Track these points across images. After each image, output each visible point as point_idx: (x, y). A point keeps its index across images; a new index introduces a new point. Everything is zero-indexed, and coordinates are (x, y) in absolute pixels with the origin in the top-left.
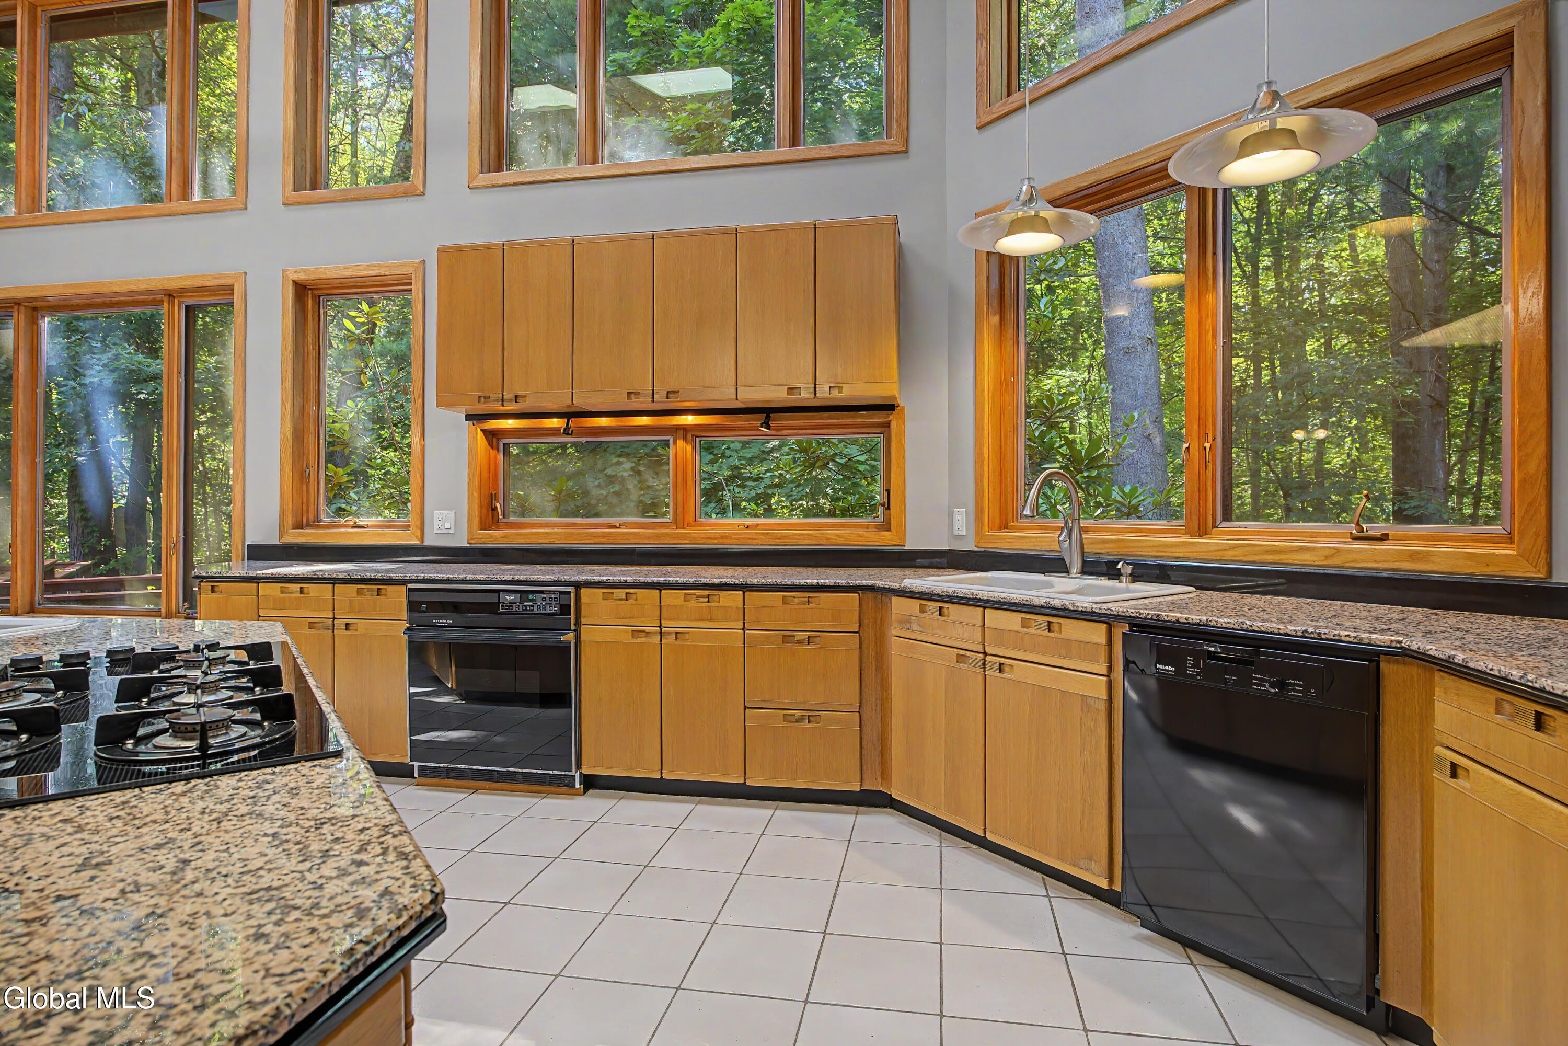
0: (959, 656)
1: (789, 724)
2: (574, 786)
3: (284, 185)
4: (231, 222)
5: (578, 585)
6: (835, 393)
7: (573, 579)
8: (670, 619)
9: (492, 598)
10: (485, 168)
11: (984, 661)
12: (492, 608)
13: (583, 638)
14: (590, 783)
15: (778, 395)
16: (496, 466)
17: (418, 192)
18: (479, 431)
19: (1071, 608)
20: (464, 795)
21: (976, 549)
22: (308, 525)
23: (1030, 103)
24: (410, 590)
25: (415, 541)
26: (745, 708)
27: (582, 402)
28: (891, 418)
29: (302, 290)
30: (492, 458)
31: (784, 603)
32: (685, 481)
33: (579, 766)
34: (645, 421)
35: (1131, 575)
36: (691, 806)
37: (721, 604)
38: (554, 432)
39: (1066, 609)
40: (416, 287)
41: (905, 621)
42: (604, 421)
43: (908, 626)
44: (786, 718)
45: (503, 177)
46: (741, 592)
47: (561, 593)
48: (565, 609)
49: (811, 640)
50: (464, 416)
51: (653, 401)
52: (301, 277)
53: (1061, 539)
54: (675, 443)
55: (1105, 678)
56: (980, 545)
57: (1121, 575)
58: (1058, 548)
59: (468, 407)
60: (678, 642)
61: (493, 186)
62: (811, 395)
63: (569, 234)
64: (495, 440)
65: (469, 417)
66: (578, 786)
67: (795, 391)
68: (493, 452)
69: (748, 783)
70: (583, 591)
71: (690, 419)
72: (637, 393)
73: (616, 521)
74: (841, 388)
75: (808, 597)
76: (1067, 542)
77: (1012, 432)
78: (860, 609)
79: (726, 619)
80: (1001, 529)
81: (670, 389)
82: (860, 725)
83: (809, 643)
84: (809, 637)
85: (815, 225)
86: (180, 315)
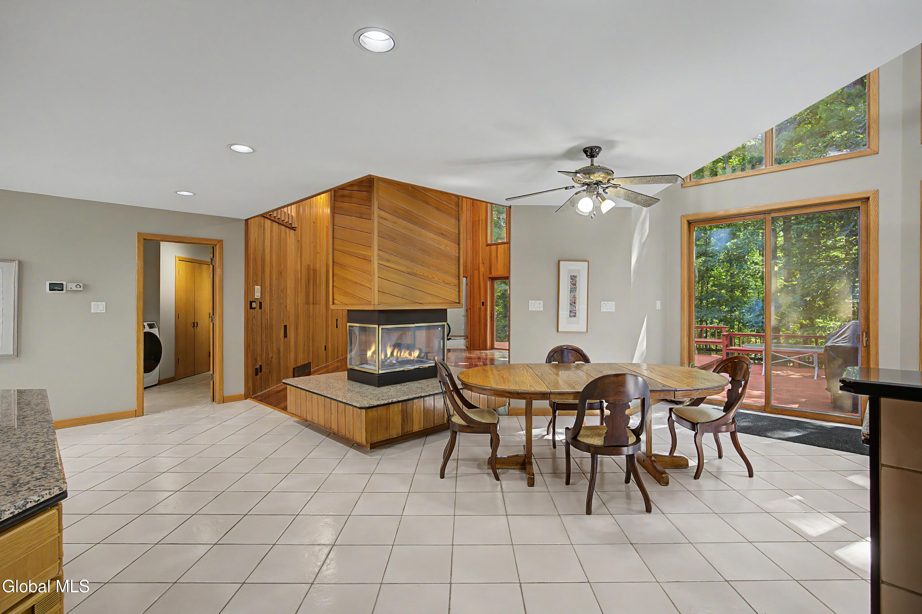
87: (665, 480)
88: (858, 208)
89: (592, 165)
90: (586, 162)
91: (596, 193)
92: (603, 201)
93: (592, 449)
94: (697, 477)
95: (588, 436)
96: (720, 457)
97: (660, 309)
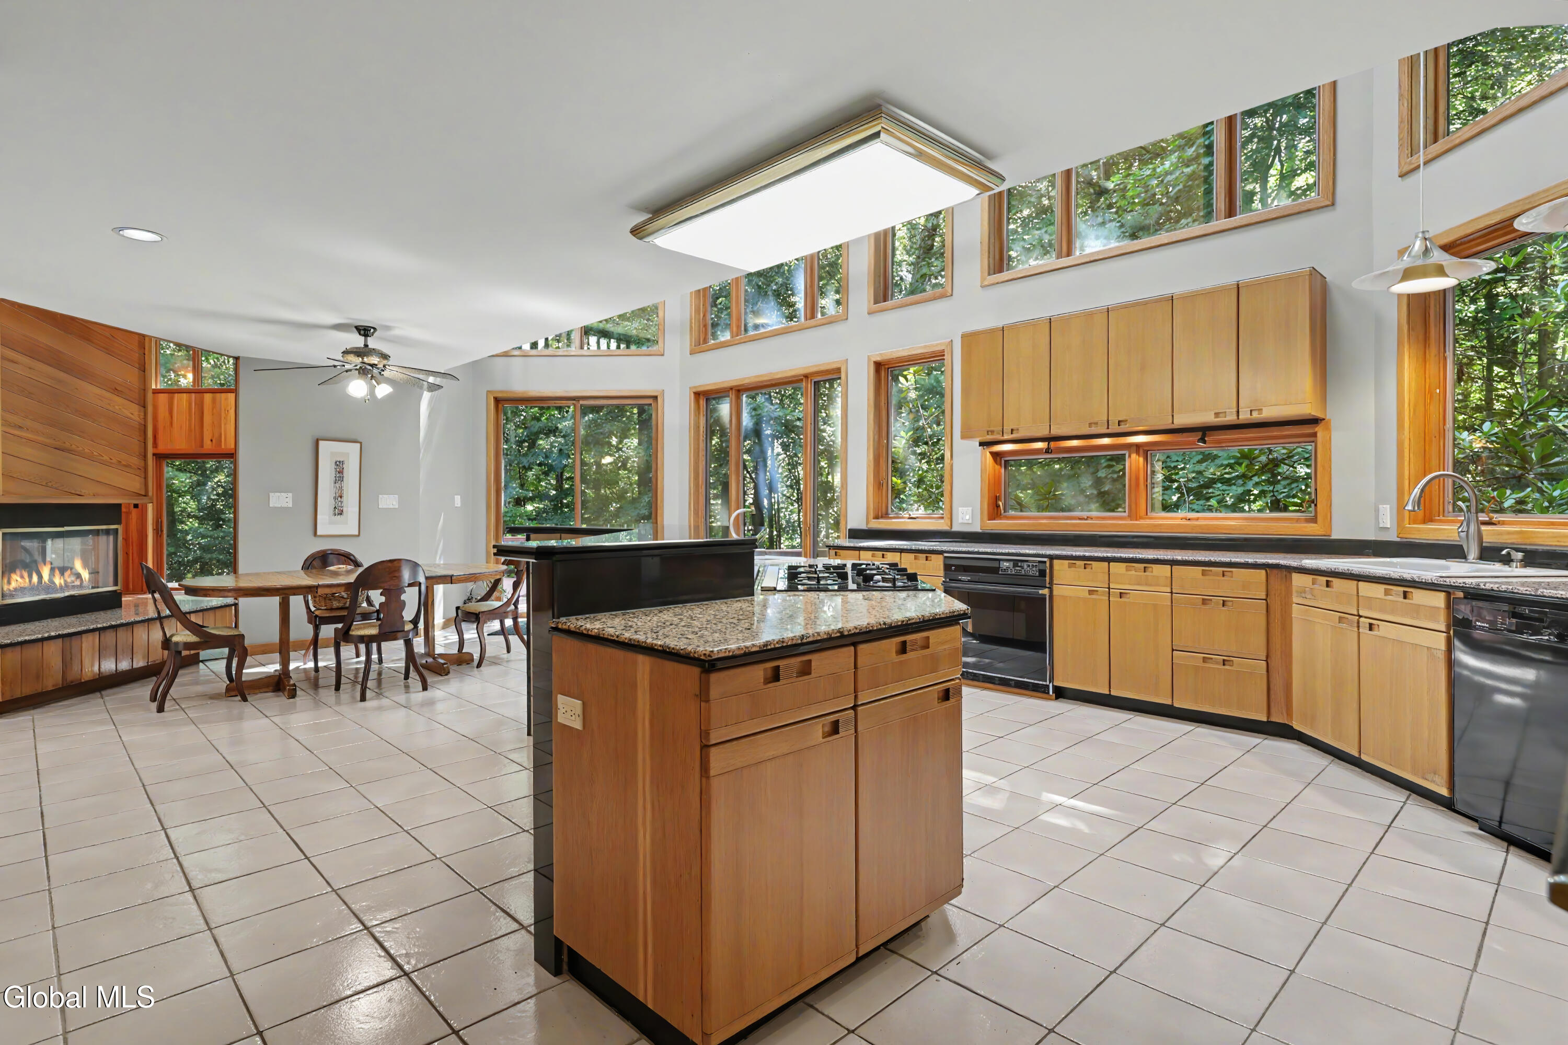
0: (1340, 618)
1: (1210, 666)
2: (1048, 693)
3: (869, 302)
4: (839, 328)
5: (1052, 558)
6: (1255, 415)
7: (1049, 554)
8: (1116, 584)
9: (995, 564)
10: (992, 272)
11: (1358, 622)
12: (995, 570)
13: (1055, 593)
14: (1061, 693)
15: (1208, 418)
16: (1000, 477)
17: (949, 294)
18: (988, 454)
19: (1417, 580)
21: (1398, 540)
22: (882, 517)
23: (1425, 164)
24: (946, 557)
25: (947, 528)
26: (1173, 650)
27: (1056, 431)
28: (1316, 429)
29: (878, 366)
30: (997, 472)
31: (1203, 575)
32: (1137, 485)
33: (1052, 680)
34: (1105, 442)
35: (1522, 561)
36: (1131, 716)
37: (1154, 574)
38: (1038, 451)
39: (1415, 581)
40: (947, 357)
41: (1302, 592)
42: (1075, 443)
43: (1302, 595)
44: (1206, 661)
45: (1005, 275)
46: (1169, 566)
47: (1040, 562)
48: (1042, 573)
49: (1226, 603)
50: (978, 444)
51: (1108, 428)
52: (878, 359)
53: (1460, 530)
54: (1130, 456)
55: (1445, 634)
56: (1401, 536)
57: (1511, 561)
58: (1456, 539)
59: (981, 438)
60: (1122, 600)
61: (997, 283)
62: (1235, 417)
63: (1047, 314)
64: (998, 458)
65: (981, 444)
66: (1051, 694)
67: (1221, 415)
68: (997, 467)
69: (1176, 705)
70: (1056, 562)
71: (1141, 439)
72: (1096, 423)
73: (1085, 514)
74: (1260, 410)
75: (1223, 572)
76: (1465, 533)
77: (1438, 437)
78: (1267, 581)
79: (1158, 585)
80: (1424, 522)
81: (1120, 419)
82: (1268, 671)
83: (1223, 606)
84: (1224, 601)
85: (1238, 285)
86: (811, 388)
87: (447, 671)
88: (650, 405)
89: (366, 346)
90: (357, 341)
91: (370, 376)
92: (378, 384)
93: (365, 639)
94: (479, 666)
95: (360, 629)
96: (509, 651)
97: (459, 505)
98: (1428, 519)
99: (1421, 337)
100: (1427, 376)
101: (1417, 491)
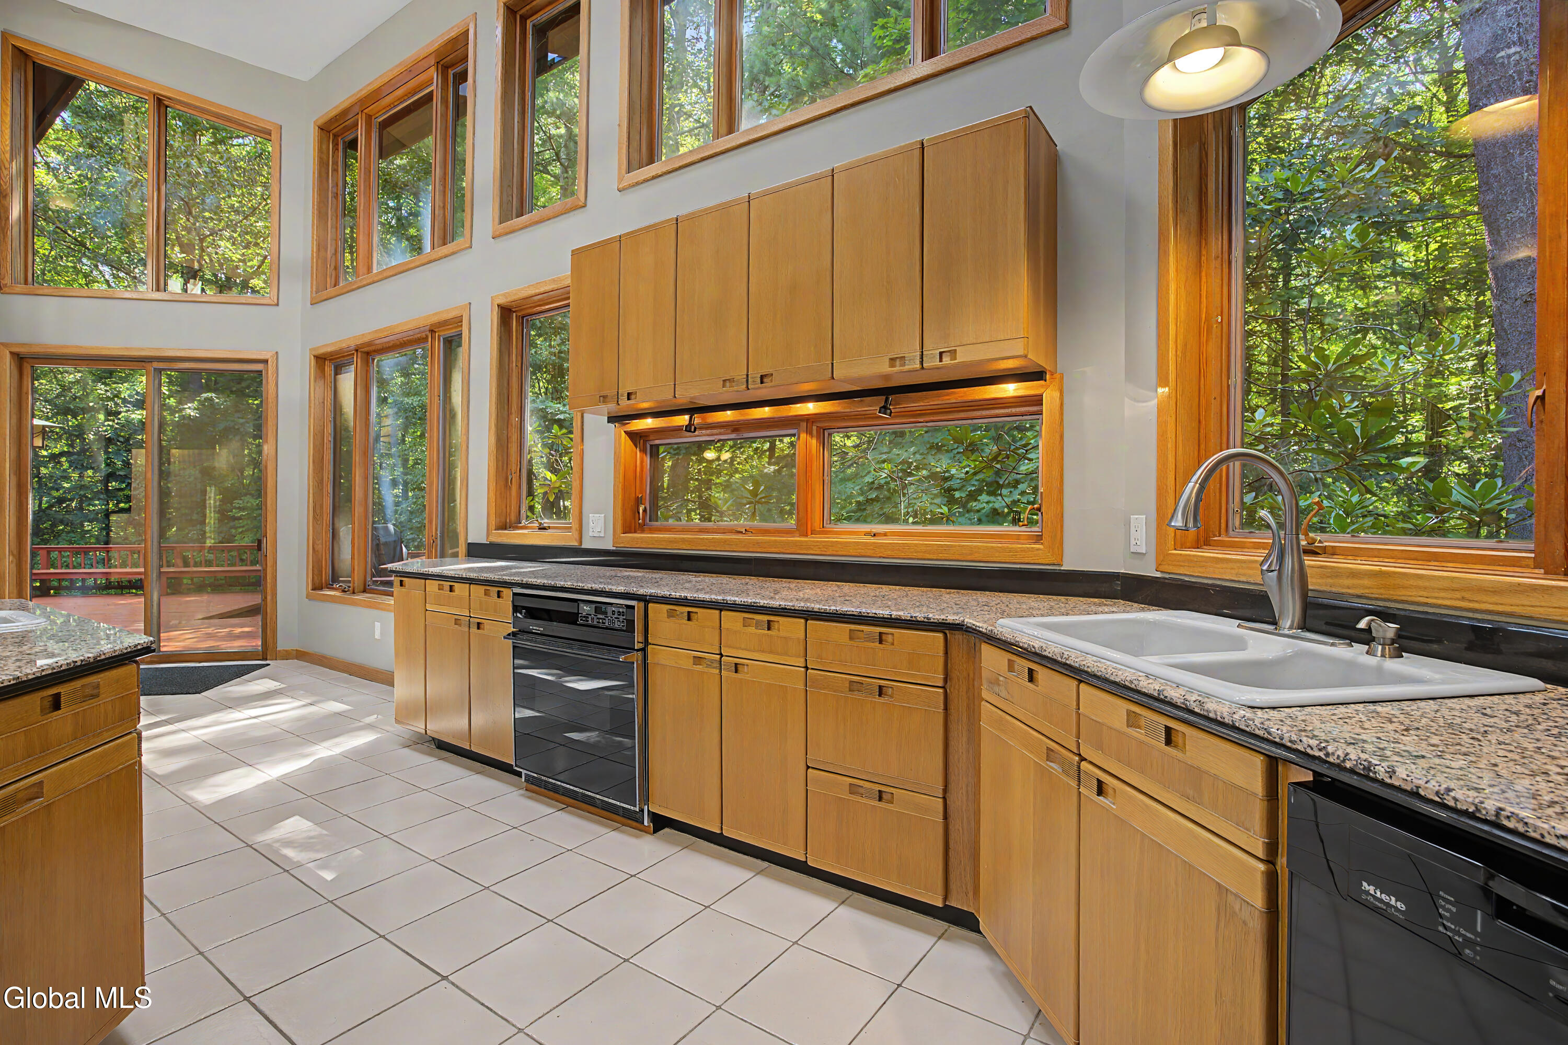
0: (1049, 748)
1: (859, 799)
2: (643, 824)
3: (494, 220)
5: (646, 600)
6: (948, 361)
7: (642, 591)
8: (730, 647)
9: (574, 608)
10: (632, 168)
11: (1079, 770)
12: (573, 618)
13: (651, 658)
14: (660, 823)
16: (643, 468)
17: (583, 204)
18: (623, 433)
20: (551, 810)
21: (1158, 575)
24: (514, 594)
25: (575, 543)
26: (808, 767)
27: (683, 395)
28: (1042, 389)
29: (507, 312)
30: (638, 463)
31: (851, 638)
32: (809, 481)
33: (646, 799)
34: (765, 412)
35: (1393, 642)
36: (748, 875)
37: (782, 634)
41: (995, 682)
43: (996, 689)
44: (853, 790)
46: (803, 621)
47: (627, 606)
48: (632, 625)
49: (883, 690)
50: (606, 418)
51: (747, 388)
53: (1266, 563)
54: (799, 437)
56: (1163, 568)
57: (1373, 639)
58: (1259, 580)
59: (602, 408)
60: (739, 676)
62: (920, 367)
63: (675, 215)
64: (641, 443)
65: (611, 419)
66: (646, 823)
67: (899, 362)
68: (640, 454)
69: (812, 863)
70: (651, 606)
71: (810, 408)
72: (732, 381)
74: (953, 353)
75: (880, 633)
76: (1275, 573)
77: (1218, 399)
78: (946, 653)
79: (786, 654)
80: (1197, 546)
81: (764, 372)
82: (946, 817)
83: (880, 695)
84: (880, 687)
85: (923, 144)
86: (439, 346)
88: (261, 372)
98: (1203, 541)
99: (1194, 226)
100: (1204, 294)
101: (1191, 487)
